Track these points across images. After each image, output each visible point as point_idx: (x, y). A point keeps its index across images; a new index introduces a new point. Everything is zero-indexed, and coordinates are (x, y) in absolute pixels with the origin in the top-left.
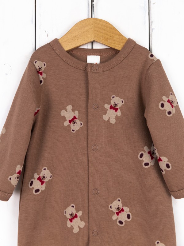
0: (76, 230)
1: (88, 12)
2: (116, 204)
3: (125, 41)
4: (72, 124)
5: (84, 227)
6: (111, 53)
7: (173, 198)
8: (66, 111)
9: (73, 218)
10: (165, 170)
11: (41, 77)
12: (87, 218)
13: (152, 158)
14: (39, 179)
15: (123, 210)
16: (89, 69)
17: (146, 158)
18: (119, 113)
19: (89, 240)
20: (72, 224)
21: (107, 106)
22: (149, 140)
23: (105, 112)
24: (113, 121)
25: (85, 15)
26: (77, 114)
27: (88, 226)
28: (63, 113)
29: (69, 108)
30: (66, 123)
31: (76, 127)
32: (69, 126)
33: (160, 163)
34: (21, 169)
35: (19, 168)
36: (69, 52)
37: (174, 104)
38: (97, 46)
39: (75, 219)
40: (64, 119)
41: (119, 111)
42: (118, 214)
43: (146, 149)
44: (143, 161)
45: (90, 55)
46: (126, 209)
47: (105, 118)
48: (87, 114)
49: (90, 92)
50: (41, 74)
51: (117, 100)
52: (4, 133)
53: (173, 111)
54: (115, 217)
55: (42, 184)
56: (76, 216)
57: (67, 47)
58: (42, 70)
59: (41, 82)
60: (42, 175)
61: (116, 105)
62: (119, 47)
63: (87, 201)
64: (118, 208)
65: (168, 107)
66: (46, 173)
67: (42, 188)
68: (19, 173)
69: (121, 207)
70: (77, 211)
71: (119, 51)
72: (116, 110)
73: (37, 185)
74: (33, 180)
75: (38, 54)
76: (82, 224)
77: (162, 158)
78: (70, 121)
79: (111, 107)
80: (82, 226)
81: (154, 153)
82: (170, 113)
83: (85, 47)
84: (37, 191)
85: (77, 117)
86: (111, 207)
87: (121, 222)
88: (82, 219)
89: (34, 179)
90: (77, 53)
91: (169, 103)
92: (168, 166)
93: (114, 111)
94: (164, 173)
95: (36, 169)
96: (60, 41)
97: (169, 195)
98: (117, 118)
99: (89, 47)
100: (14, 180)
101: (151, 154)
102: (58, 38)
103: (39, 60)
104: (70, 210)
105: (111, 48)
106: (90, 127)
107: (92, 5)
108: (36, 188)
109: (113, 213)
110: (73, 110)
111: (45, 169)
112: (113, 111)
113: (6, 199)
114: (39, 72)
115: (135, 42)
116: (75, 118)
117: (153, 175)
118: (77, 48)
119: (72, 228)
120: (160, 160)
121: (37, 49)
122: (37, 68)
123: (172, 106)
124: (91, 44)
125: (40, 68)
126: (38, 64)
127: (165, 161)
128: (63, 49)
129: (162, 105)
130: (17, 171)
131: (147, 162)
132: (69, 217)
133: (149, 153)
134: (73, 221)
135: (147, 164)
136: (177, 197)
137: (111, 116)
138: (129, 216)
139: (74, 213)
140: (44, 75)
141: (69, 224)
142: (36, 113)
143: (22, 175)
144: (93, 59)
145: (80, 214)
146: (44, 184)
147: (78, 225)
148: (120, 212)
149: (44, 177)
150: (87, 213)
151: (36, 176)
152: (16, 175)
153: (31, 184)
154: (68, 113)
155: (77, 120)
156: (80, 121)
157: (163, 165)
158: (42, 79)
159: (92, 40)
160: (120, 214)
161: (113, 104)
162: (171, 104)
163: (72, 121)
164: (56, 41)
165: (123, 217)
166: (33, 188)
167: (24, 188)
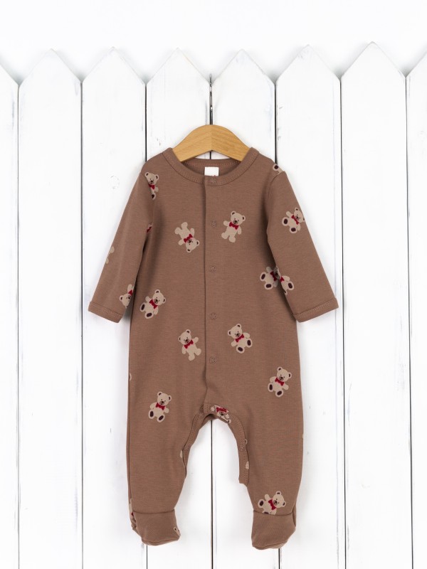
0: (191, 358)
1: (206, 117)
2: (235, 330)
3: (247, 151)
4: (187, 244)
5: (201, 355)
6: (231, 164)
7: (297, 322)
8: (181, 229)
9: (189, 344)
10: (288, 290)
11: (153, 191)
12: (204, 345)
13: (275, 279)
14: (151, 302)
15: (243, 336)
16: (206, 182)
17: (269, 279)
18: (239, 231)
19: (205, 368)
20: (187, 350)
21: (226, 223)
22: (271, 261)
23: (224, 229)
24: (233, 240)
25: (202, 121)
26: (192, 232)
27: (205, 354)
28: (178, 231)
29: (185, 225)
30: (181, 242)
31: (192, 246)
32: (184, 245)
33: (283, 283)
34: (133, 289)
35: (130, 288)
36: (184, 163)
37: (300, 221)
38: (215, 157)
39: (191, 345)
40: (179, 237)
41: (239, 228)
42: (237, 340)
43: (269, 269)
44: (265, 282)
45: (207, 166)
46: (247, 336)
47: (224, 236)
48: (204, 231)
49: (207, 208)
50: (153, 187)
51: (238, 217)
52: (112, 252)
53: (298, 228)
54: (234, 344)
55: (155, 308)
56: (192, 342)
57: (182, 158)
58: (155, 183)
59: (153, 196)
60: (154, 298)
61: (236, 221)
62: (240, 158)
63: (203, 326)
64: (238, 335)
65: (292, 223)
66: (159, 296)
67: (155, 312)
68: (130, 292)
69: (241, 333)
70: (193, 337)
71: (240, 162)
72: (236, 227)
73: (149, 308)
74: (144, 303)
75: (149, 165)
76: (199, 352)
77: (284, 277)
78: (185, 240)
79: (231, 225)
80: (198, 354)
81: (277, 274)
82: (293, 230)
83: (202, 157)
84: (149, 315)
85: (193, 235)
86: (230, 333)
87: (240, 349)
88: (198, 345)
89: (146, 302)
90: (193, 164)
91: (293, 220)
92: (290, 286)
93: (234, 228)
94: (286, 294)
95: (148, 292)
96: (175, 151)
97: (294, 320)
98: (237, 236)
99: (207, 157)
100: (125, 301)
101: (274, 275)
102: (172, 147)
103: (151, 172)
104: (186, 336)
105: (231, 159)
106: (207, 246)
107: (211, 112)
108: (148, 312)
109: (232, 339)
110: (189, 228)
111: (158, 292)
112: (232, 228)
113: (117, 321)
114: (151, 186)
115: (258, 152)
116: (190, 236)
117: (276, 297)
118: (194, 158)
119: (187, 355)
120: (282, 279)
121: (148, 159)
122: (149, 180)
123: (297, 223)
124: (209, 154)
125: (152, 181)
126: (150, 177)
127: (287, 279)
128: (178, 160)
129: (286, 222)
130: (129, 290)
131: (269, 283)
132: (184, 343)
133: (272, 273)
134: (189, 347)
135: (269, 286)
136: (302, 320)
137: (230, 234)
138: (249, 343)
139: (190, 339)
140: (156, 189)
141: (184, 350)
142: (148, 231)
143: (133, 295)
144: (212, 171)
145: (196, 340)
146: (157, 308)
147: (193, 352)
148: (240, 338)
149: (157, 300)
150: (203, 338)
151: (148, 299)
152: (127, 295)
153: (143, 308)
154: (183, 231)
155: (193, 239)
156: (197, 239)
157: (285, 285)
158: (154, 194)
159: (210, 150)
160: (240, 341)
161: (232, 220)
162: (296, 220)
163: (188, 239)
164: (170, 151)
165: (243, 343)
166: (145, 312)
167: (135, 312)
